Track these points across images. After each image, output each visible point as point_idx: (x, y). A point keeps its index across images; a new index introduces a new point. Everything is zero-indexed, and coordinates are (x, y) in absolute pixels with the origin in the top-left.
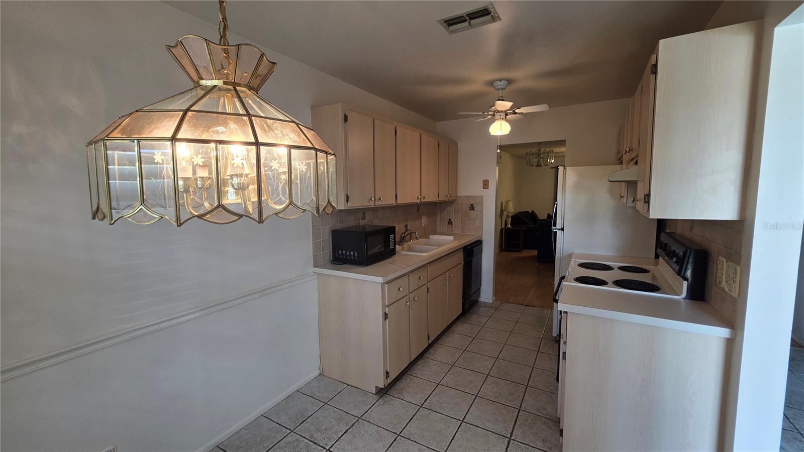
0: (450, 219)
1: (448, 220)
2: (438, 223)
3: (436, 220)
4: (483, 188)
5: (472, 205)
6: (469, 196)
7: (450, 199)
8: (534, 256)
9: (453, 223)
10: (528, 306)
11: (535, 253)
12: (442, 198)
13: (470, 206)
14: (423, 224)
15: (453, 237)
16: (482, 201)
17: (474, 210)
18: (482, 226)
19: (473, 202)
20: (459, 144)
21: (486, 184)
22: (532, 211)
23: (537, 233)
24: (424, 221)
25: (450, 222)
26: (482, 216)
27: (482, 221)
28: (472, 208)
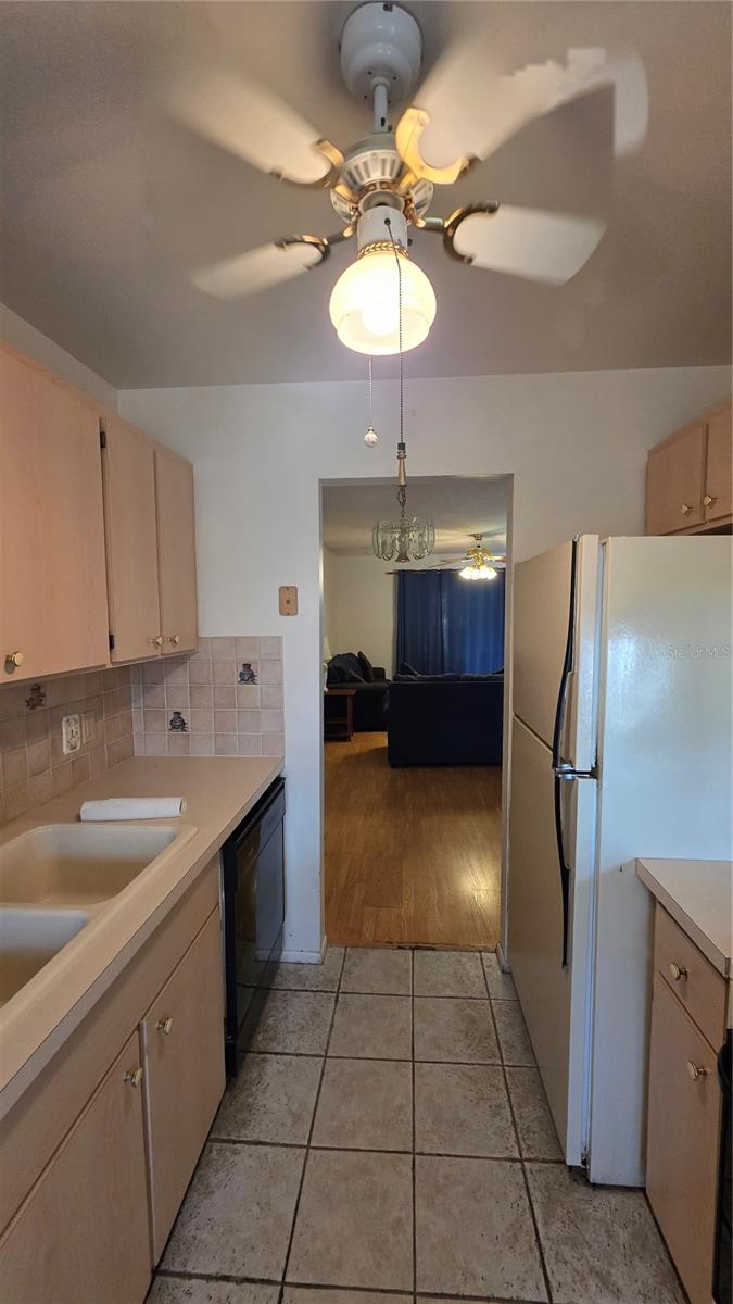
0: (178, 713)
1: (171, 717)
2: (138, 727)
3: (130, 719)
4: (281, 613)
5: (247, 666)
6: (236, 638)
7: (169, 649)
8: (378, 750)
9: (189, 725)
10: (418, 948)
11: (381, 740)
12: (127, 652)
13: (241, 669)
14: (66, 750)
15: (177, 801)
16: (280, 652)
17: (253, 681)
18: (283, 731)
19: (248, 657)
20: (195, 467)
21: (288, 601)
22: (360, 653)
23: (386, 706)
24: (71, 735)
25: (178, 723)
26: (282, 701)
27: (282, 714)
28: (248, 675)
